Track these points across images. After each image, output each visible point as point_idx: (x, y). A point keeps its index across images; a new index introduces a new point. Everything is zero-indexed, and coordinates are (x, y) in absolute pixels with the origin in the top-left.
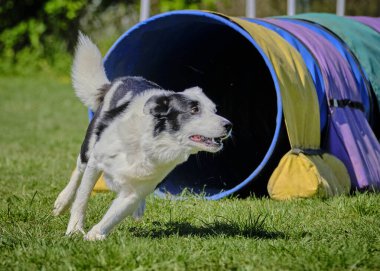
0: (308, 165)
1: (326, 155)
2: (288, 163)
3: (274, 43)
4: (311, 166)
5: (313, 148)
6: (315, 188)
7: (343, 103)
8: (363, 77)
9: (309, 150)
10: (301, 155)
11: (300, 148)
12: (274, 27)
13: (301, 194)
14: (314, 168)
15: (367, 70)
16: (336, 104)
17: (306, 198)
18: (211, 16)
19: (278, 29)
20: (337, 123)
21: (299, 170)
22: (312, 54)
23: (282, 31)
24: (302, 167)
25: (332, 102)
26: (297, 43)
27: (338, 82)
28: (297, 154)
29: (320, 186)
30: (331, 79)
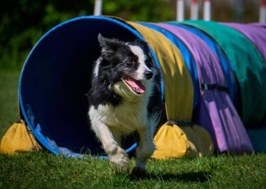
0: (179, 134)
1: (196, 127)
2: (164, 132)
3: (160, 41)
4: (182, 134)
5: (185, 121)
6: (184, 151)
7: (211, 87)
8: (229, 68)
9: (182, 122)
10: (175, 126)
11: (175, 121)
12: (160, 29)
13: (173, 156)
14: (184, 136)
15: (233, 64)
16: (206, 88)
17: (176, 158)
18: (111, 20)
19: (163, 31)
20: (206, 102)
21: (173, 138)
22: (189, 50)
23: (166, 33)
24: (175, 135)
25: (203, 86)
26: (177, 41)
27: (209, 72)
28: (172, 125)
29: (189, 149)
30: (203, 69)
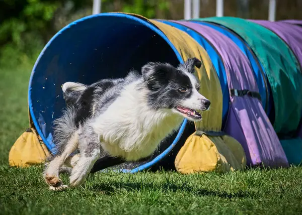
0: (209, 145)
1: (226, 137)
2: (192, 144)
3: (185, 41)
4: (212, 146)
5: (215, 130)
6: (215, 164)
7: (242, 93)
8: (260, 70)
9: (212, 132)
10: (204, 136)
11: (203, 130)
12: (184, 28)
13: (202, 169)
14: (215, 147)
15: (265, 66)
16: (236, 94)
17: (206, 172)
18: (131, 17)
19: (188, 30)
20: (236, 109)
21: (201, 150)
22: (217, 52)
23: (191, 32)
24: (204, 146)
25: (233, 91)
26: (203, 41)
27: (239, 76)
28: (200, 136)
29: (219, 162)
30: (232, 73)
